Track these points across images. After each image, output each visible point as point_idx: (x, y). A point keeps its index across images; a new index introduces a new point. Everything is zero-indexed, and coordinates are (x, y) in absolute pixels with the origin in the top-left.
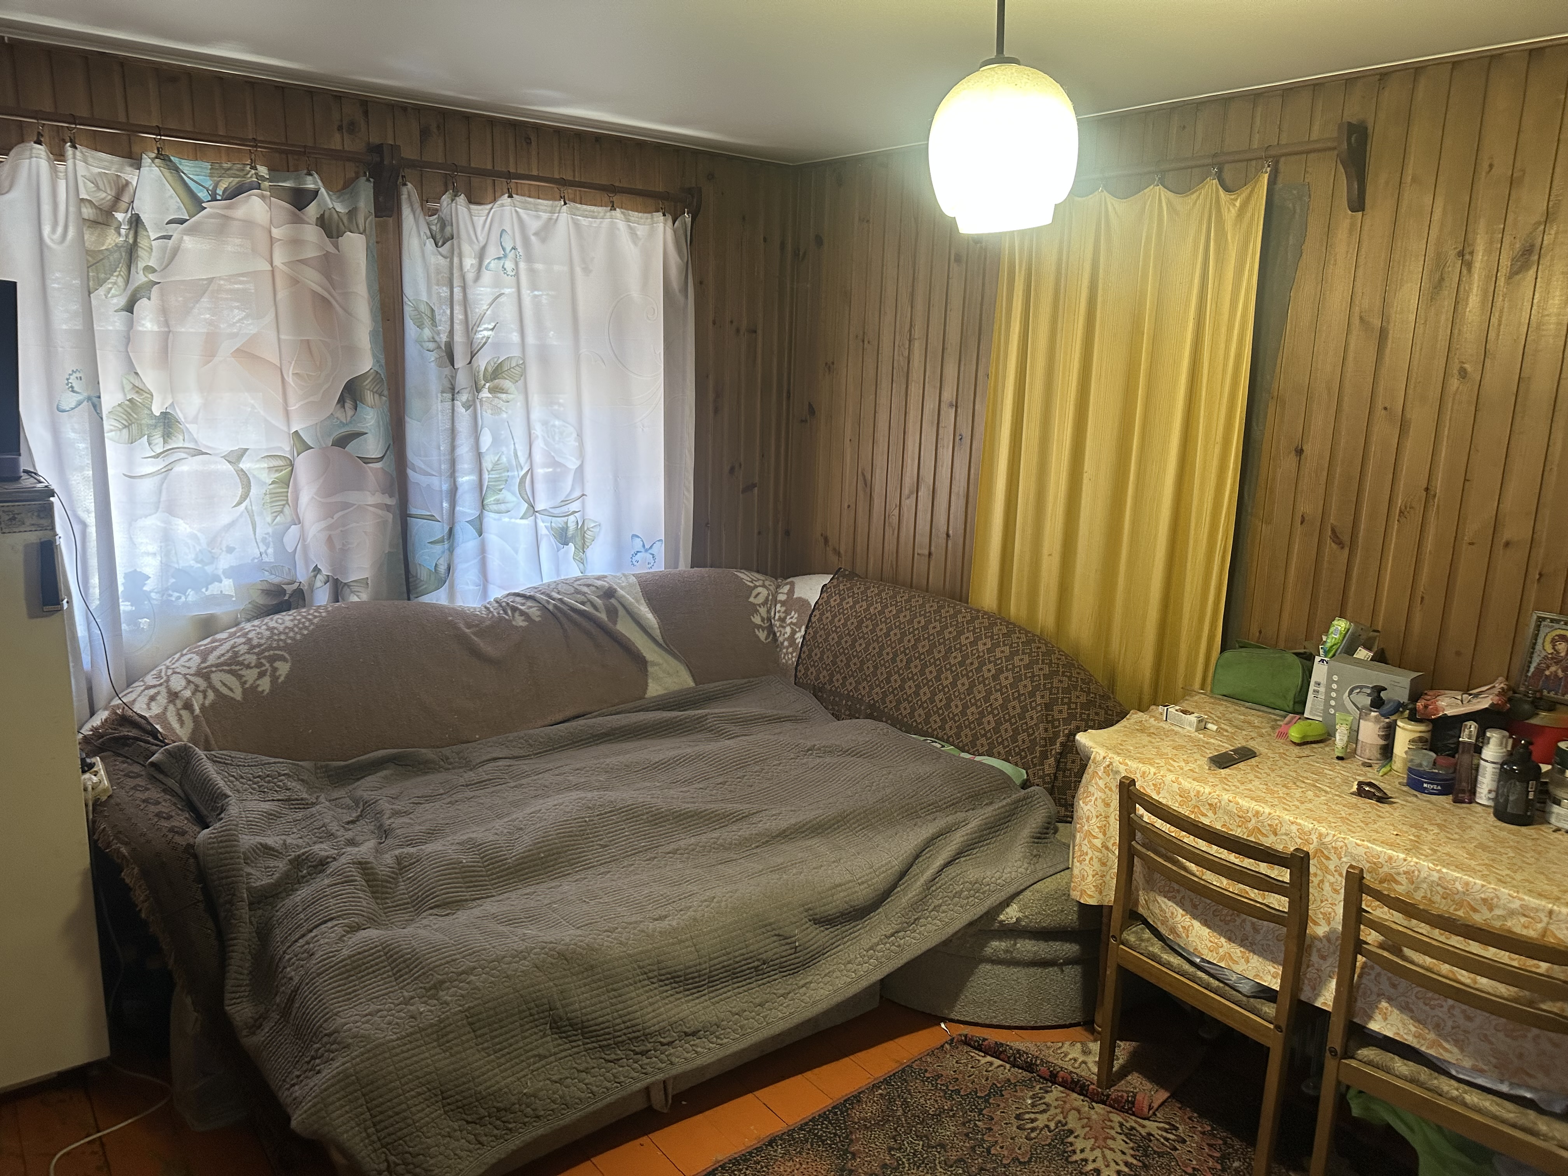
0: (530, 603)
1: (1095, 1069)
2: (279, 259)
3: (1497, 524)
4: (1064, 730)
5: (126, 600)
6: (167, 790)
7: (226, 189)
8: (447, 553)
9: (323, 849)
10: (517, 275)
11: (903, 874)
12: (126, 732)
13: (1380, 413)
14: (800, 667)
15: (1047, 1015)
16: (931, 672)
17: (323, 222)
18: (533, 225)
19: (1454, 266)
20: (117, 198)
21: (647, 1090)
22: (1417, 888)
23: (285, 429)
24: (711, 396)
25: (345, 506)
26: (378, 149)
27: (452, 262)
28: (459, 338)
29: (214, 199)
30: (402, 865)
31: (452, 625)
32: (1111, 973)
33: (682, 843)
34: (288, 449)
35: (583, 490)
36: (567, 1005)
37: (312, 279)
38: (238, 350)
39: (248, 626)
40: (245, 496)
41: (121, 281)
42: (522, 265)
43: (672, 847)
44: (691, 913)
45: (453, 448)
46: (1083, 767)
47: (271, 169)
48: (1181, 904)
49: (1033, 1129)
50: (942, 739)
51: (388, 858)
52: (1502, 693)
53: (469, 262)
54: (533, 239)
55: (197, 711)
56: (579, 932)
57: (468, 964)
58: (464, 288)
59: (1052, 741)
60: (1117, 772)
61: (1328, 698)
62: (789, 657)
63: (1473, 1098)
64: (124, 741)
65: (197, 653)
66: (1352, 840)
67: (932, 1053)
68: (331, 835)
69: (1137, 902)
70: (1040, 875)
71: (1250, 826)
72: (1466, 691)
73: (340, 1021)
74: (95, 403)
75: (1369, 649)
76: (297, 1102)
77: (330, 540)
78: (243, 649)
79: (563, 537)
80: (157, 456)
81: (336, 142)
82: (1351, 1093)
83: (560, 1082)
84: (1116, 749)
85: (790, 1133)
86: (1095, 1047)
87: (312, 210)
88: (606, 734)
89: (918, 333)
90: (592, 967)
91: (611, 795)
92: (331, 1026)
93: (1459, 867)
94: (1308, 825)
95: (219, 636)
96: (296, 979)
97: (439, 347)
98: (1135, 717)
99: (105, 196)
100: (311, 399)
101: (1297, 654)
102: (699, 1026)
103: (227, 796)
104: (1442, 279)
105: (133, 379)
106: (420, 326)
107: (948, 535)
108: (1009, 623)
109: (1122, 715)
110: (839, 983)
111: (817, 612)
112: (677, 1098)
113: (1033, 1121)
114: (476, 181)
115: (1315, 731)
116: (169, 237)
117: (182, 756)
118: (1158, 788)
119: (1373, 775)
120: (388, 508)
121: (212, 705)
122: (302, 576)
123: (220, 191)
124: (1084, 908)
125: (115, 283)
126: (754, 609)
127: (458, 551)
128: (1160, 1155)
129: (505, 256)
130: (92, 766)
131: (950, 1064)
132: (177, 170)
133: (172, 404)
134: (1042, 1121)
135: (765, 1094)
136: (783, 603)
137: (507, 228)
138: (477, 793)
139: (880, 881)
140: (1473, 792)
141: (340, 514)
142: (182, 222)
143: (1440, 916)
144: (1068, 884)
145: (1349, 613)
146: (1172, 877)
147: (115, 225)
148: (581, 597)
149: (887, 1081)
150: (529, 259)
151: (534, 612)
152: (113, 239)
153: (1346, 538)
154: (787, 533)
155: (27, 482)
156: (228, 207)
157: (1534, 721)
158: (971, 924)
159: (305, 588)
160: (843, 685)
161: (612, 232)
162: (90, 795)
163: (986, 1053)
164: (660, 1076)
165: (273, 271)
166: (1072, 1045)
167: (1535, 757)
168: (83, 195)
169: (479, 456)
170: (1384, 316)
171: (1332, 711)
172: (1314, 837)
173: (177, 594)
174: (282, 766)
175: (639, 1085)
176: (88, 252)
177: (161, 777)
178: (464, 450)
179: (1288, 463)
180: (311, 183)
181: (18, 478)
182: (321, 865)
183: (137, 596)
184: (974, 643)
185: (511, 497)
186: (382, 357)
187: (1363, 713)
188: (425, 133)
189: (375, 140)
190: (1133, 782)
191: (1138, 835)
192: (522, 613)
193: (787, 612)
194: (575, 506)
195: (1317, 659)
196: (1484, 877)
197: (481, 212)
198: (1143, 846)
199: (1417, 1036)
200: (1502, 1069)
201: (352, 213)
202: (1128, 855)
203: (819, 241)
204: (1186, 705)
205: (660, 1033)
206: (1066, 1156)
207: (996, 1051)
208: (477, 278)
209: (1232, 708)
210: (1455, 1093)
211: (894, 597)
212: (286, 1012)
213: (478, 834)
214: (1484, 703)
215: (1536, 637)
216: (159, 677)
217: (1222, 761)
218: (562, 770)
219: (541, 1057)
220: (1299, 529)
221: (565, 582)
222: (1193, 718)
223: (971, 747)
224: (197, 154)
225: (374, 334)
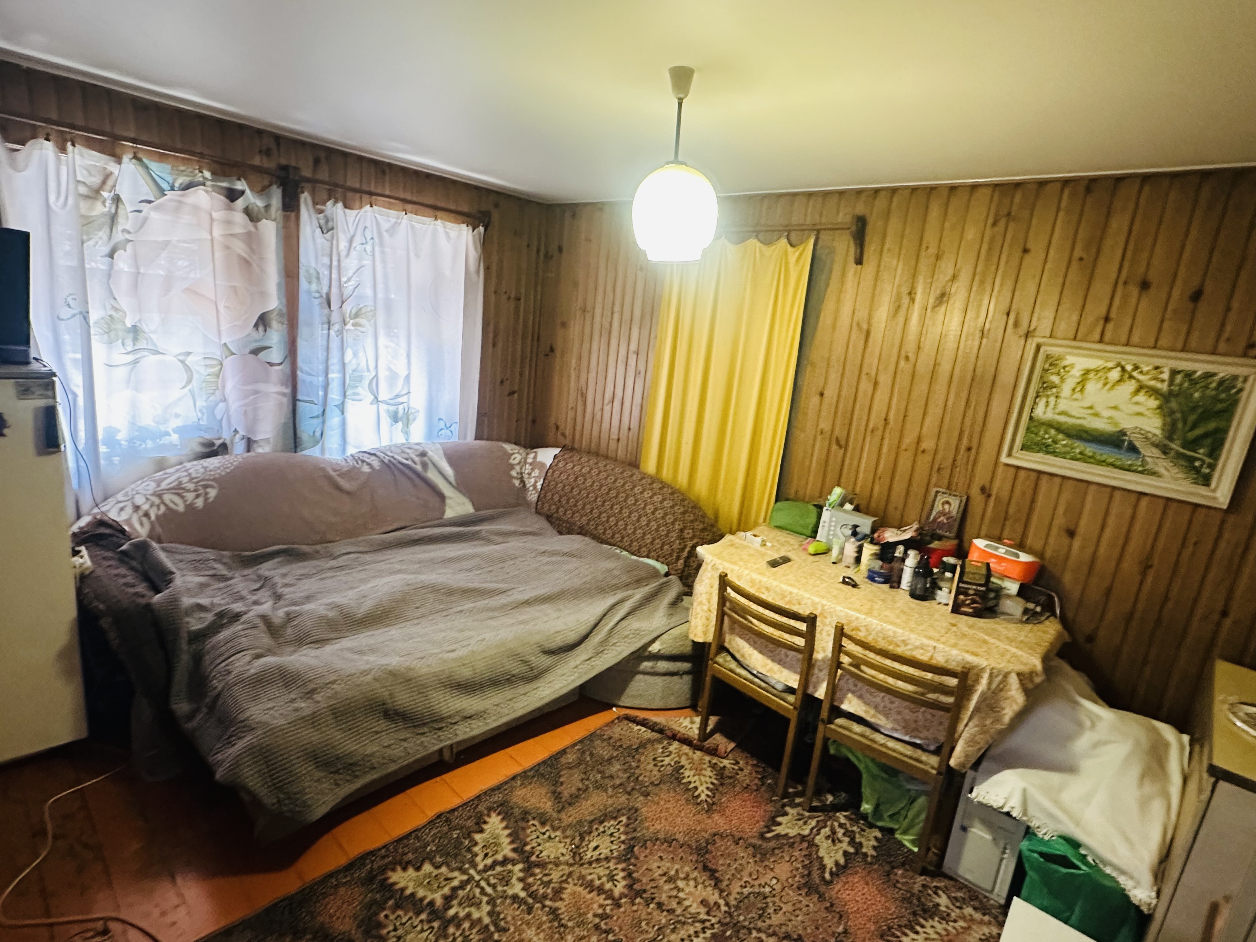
0: (373, 458)
1: (697, 732)
2: (217, 232)
3: (919, 441)
4: (690, 544)
5: (104, 444)
6: (132, 569)
7: (181, 184)
8: (321, 425)
9: (237, 607)
10: (373, 255)
11: (596, 625)
12: (103, 530)
13: (863, 376)
14: (539, 503)
15: (672, 702)
16: (617, 509)
17: (247, 211)
18: (385, 226)
19: (906, 300)
20: (104, 182)
21: (441, 751)
22: (870, 634)
23: (217, 341)
24: (491, 335)
25: (256, 392)
26: (285, 168)
27: (332, 244)
28: (334, 291)
29: (173, 189)
30: (289, 618)
31: (323, 470)
32: (708, 679)
33: (466, 607)
34: (219, 353)
35: (409, 388)
36: (394, 702)
37: (240, 247)
38: (186, 289)
39: (188, 465)
40: (189, 381)
41: (105, 238)
42: (377, 249)
43: (459, 608)
44: (470, 648)
45: (327, 359)
46: (699, 566)
47: (213, 173)
48: (747, 641)
49: (662, 766)
50: (620, 547)
51: (281, 613)
52: (916, 531)
53: (343, 245)
54: (385, 234)
55: (153, 517)
56: (403, 659)
57: (332, 678)
58: (339, 261)
59: (683, 550)
60: (718, 569)
61: (829, 530)
62: (533, 497)
63: (891, 744)
64: (102, 536)
65: (154, 481)
66: (839, 608)
67: (607, 725)
68: (242, 598)
69: (724, 641)
70: (672, 626)
71: (787, 599)
72: (899, 528)
73: (248, 714)
74: (85, 316)
75: (851, 504)
76: (220, 763)
77: (245, 413)
78: (185, 480)
79: (395, 418)
80: (129, 353)
81: (257, 161)
82: (830, 742)
83: (389, 746)
84: (718, 556)
85: (525, 772)
86: (698, 720)
87: (240, 203)
88: (418, 540)
89: (617, 308)
90: (410, 680)
91: (423, 577)
92: (242, 717)
93: (892, 623)
94: (817, 599)
95: (168, 471)
96: (219, 688)
97: (321, 296)
98: (728, 538)
99: (96, 180)
100: (235, 323)
101: (815, 505)
102: (474, 713)
103: (173, 573)
104: (899, 306)
105: (112, 301)
106: (310, 283)
107: (629, 429)
108: (662, 482)
109: (722, 536)
110: (557, 687)
111: (551, 471)
112: (459, 754)
113: (662, 761)
114: (350, 195)
115: (822, 548)
116: (139, 211)
117: (142, 547)
118: (739, 578)
119: (850, 573)
120: (284, 394)
121: (164, 514)
122: (226, 436)
123: (177, 185)
124: (695, 644)
125: (101, 238)
126: (512, 467)
127: (328, 423)
128: (730, 778)
129: (366, 243)
130: (79, 552)
131: (617, 731)
132: (147, 168)
133: (140, 320)
134: (667, 760)
135: (510, 750)
136: (531, 464)
137: (368, 224)
138: (338, 573)
139: (583, 629)
140: (899, 583)
141: (252, 397)
142: (150, 202)
143: (880, 649)
144: (688, 629)
145: (842, 485)
146: (742, 626)
147: (102, 200)
148: (406, 456)
149: (581, 741)
150: (382, 244)
151: (376, 464)
152: (100, 209)
153: (843, 443)
154: (534, 421)
155: (35, 366)
156: (183, 196)
157: (932, 546)
158: (633, 653)
159: (228, 442)
160: (565, 514)
161: (435, 233)
162: (78, 571)
163: (638, 724)
164: (448, 743)
165: (212, 240)
166: (685, 718)
167: (931, 565)
168: (79, 178)
169: (344, 365)
170: (869, 324)
171: (831, 537)
172: (819, 606)
173: (139, 443)
174: (210, 554)
175: (437, 748)
176: (83, 216)
177: (126, 559)
178: (334, 360)
179: (816, 399)
180: (240, 185)
181: (28, 363)
182: (236, 617)
183: (111, 441)
184: (641, 493)
185: (363, 391)
186: (284, 301)
187: (847, 539)
188: (317, 162)
189: (283, 162)
190: (726, 575)
191: (728, 604)
192: (368, 464)
193: (533, 470)
194: (404, 399)
195: (825, 508)
196: (903, 628)
197: (351, 214)
198: (730, 609)
199: (866, 712)
200: (906, 729)
201: (267, 207)
202: (721, 615)
203: (560, 249)
204: (755, 532)
205: (450, 717)
206: (679, 780)
207: (643, 723)
208: (348, 255)
209: (779, 533)
210: (882, 742)
211: (596, 463)
212: (212, 707)
213: (338, 599)
214: (907, 536)
215: (934, 501)
216: (126, 495)
217: (774, 564)
218: (391, 561)
219: (377, 733)
220: (819, 437)
221: (396, 446)
222: (759, 540)
223: (637, 553)
224: (162, 158)
225: (279, 285)
